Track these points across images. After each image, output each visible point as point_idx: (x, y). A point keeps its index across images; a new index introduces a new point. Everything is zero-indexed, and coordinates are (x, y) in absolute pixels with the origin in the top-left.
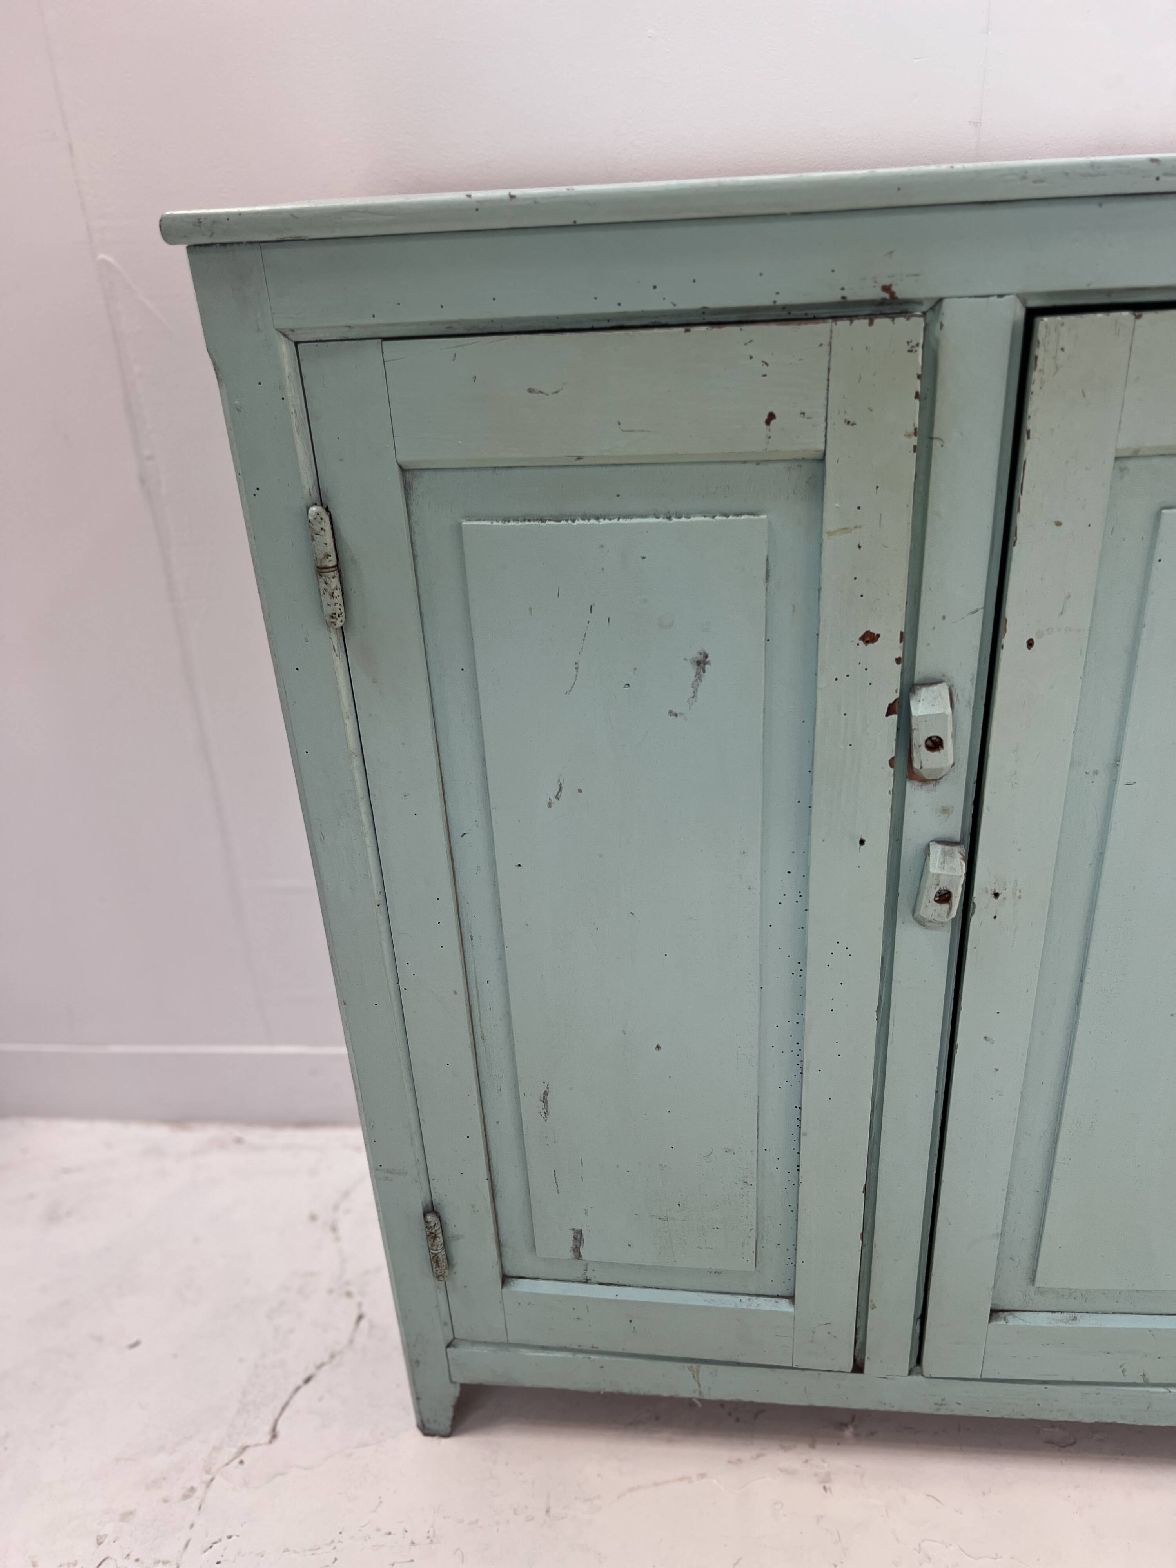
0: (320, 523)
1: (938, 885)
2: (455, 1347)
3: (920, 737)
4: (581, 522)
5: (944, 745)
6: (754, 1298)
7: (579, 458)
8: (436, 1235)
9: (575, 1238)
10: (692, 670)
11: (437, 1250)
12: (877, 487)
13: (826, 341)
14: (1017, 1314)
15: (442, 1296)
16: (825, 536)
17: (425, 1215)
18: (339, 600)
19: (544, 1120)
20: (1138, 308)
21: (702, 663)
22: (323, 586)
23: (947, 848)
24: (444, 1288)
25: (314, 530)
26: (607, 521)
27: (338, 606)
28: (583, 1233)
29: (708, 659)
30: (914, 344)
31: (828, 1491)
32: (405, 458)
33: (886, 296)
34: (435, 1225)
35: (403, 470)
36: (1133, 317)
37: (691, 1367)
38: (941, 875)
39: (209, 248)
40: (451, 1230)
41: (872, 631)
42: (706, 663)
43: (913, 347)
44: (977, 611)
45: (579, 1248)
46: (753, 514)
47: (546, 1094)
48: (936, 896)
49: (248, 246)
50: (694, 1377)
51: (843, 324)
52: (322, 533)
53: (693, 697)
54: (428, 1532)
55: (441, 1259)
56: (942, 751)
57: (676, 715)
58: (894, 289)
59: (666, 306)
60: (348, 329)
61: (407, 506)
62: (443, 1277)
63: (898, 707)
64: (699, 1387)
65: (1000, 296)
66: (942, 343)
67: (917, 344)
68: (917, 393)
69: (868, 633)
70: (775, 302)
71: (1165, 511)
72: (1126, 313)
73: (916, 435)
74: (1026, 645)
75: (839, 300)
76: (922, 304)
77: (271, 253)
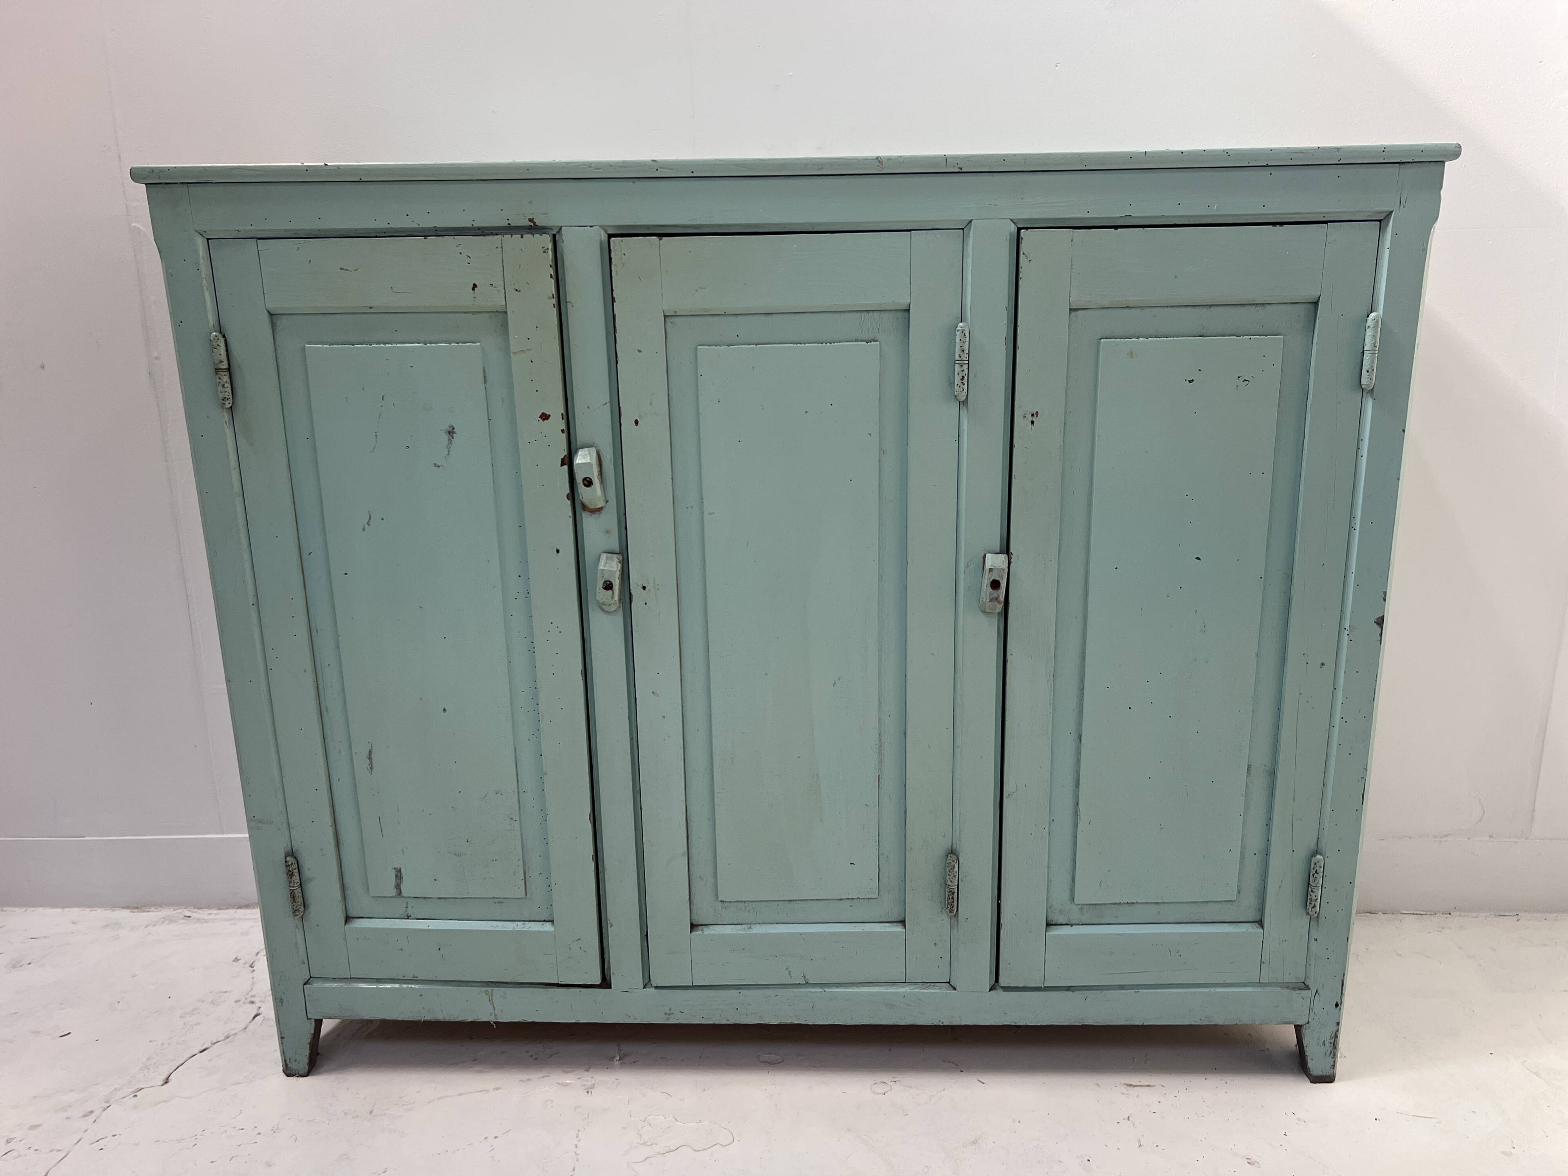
0: (217, 341)
1: (603, 577)
2: (310, 984)
3: (579, 479)
4: (375, 345)
5: (594, 483)
6: (527, 923)
7: (371, 308)
8: (293, 873)
9: (396, 876)
10: (446, 437)
11: (294, 887)
12: (537, 327)
13: (500, 246)
14: (711, 927)
15: (300, 936)
16: (512, 355)
17: (286, 858)
18: (229, 390)
19: (369, 774)
20: (661, 236)
21: (451, 432)
22: (218, 380)
23: (610, 555)
24: (302, 929)
25: (213, 345)
26: (390, 345)
27: (227, 394)
28: (402, 870)
29: (454, 431)
30: (546, 248)
31: (590, 1093)
32: (273, 306)
33: (532, 224)
34: (292, 864)
35: (271, 315)
36: (658, 239)
37: (487, 991)
38: (604, 570)
39: (159, 185)
40: (307, 872)
41: (546, 412)
42: (454, 433)
43: (545, 250)
44: (606, 403)
45: (400, 885)
46: (473, 343)
47: (370, 752)
48: (604, 585)
49: (181, 185)
50: (490, 1000)
51: (508, 237)
52: (218, 347)
53: (448, 455)
55: (297, 895)
56: (592, 487)
57: (439, 467)
58: (535, 220)
59: (415, 226)
60: (237, 232)
61: (274, 336)
62: (299, 912)
63: (566, 461)
64: (494, 1010)
65: (591, 226)
66: (564, 250)
67: (548, 249)
68: (551, 275)
69: (543, 413)
70: (473, 225)
71: (699, 347)
72: (655, 237)
73: (553, 298)
74: (634, 423)
75: (507, 225)
76: (551, 229)
77: (194, 189)
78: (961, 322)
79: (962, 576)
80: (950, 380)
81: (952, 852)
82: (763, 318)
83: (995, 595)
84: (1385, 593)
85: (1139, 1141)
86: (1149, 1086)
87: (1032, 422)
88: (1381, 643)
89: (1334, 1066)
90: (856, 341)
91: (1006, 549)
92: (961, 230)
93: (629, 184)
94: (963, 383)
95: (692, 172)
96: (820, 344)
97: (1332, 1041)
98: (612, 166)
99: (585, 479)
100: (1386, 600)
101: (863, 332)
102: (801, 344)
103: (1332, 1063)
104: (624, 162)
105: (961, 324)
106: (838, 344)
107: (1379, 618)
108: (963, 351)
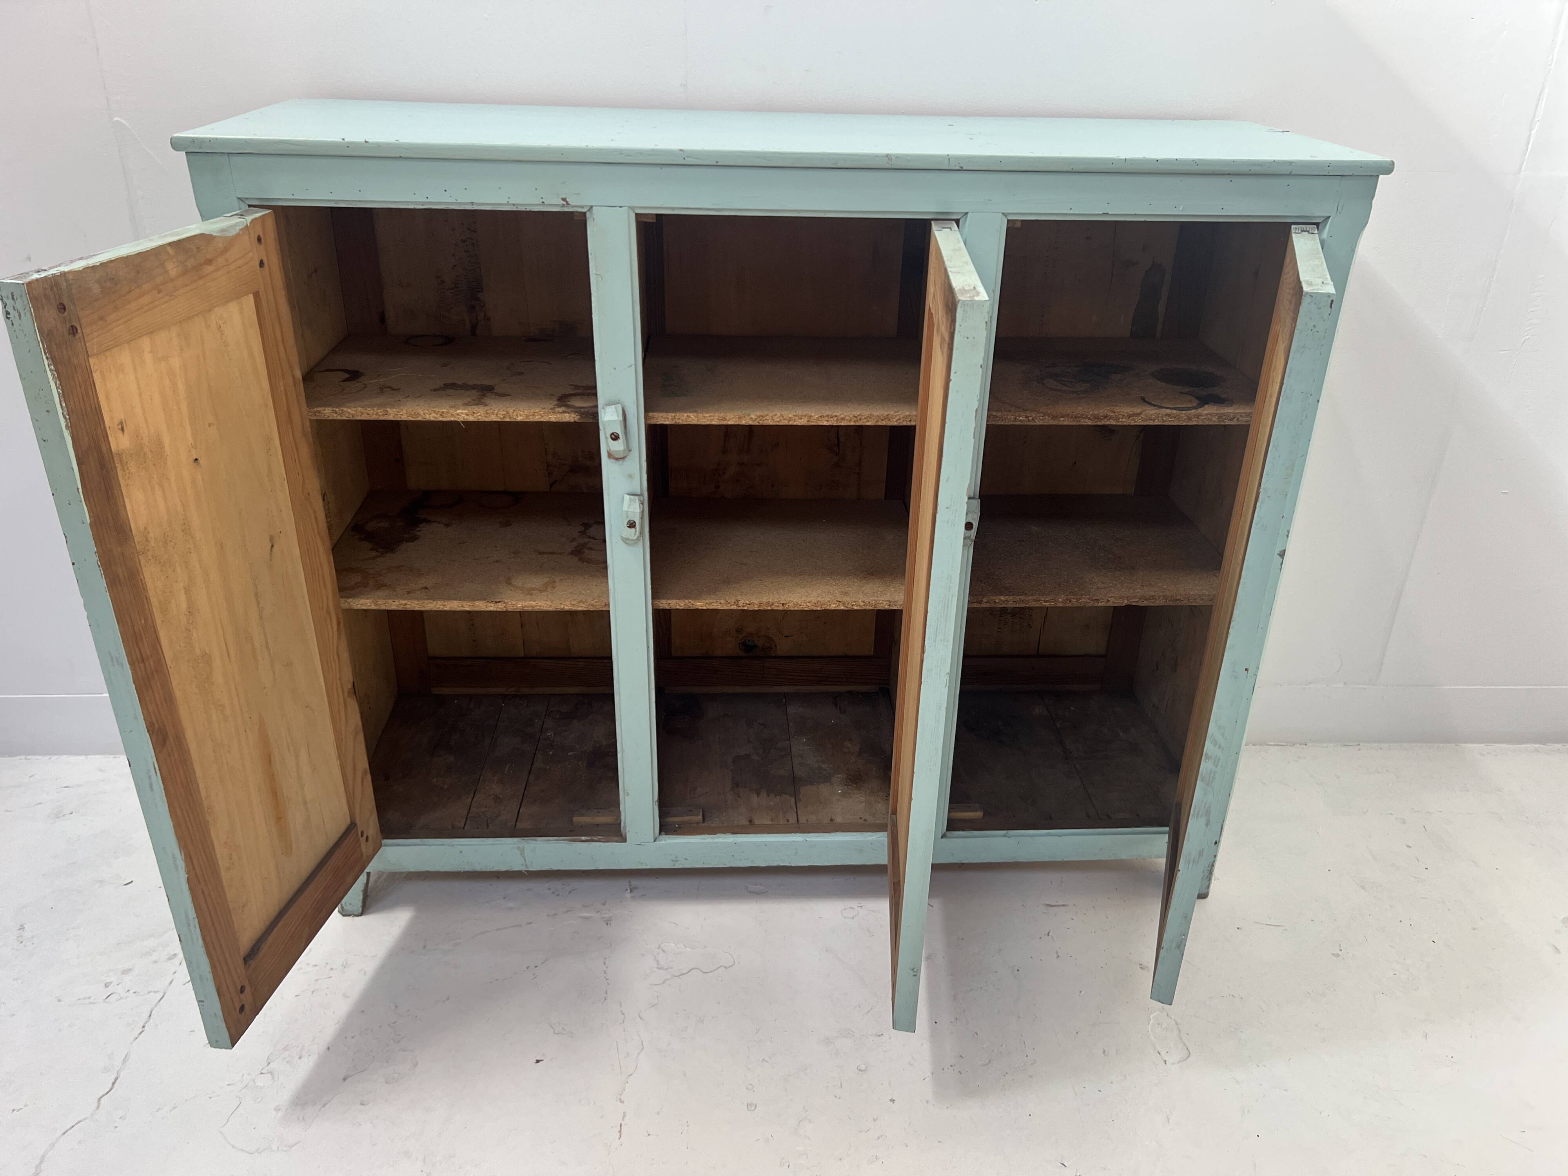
1: (628, 517)
3: (607, 433)
5: (620, 437)
23: (632, 497)
31: (609, 925)
33: (565, 203)
37: (519, 847)
38: (628, 511)
39: (198, 154)
44: (632, 365)
48: (628, 524)
49: (221, 155)
50: (521, 854)
54: (343, 963)
56: (619, 440)
58: (568, 200)
59: (452, 200)
60: (279, 200)
64: (525, 861)
65: (620, 207)
70: (508, 202)
75: (541, 203)
76: (582, 207)
77: (234, 159)
83: (968, 535)
84: (1289, 532)
85: (1057, 952)
86: (1064, 905)
88: (1281, 571)
89: (1208, 887)
92: (958, 220)
93: (657, 170)
95: (717, 163)
97: (1209, 869)
98: (642, 154)
100: (1289, 537)
103: (1208, 884)
104: (653, 150)
107: (1281, 551)
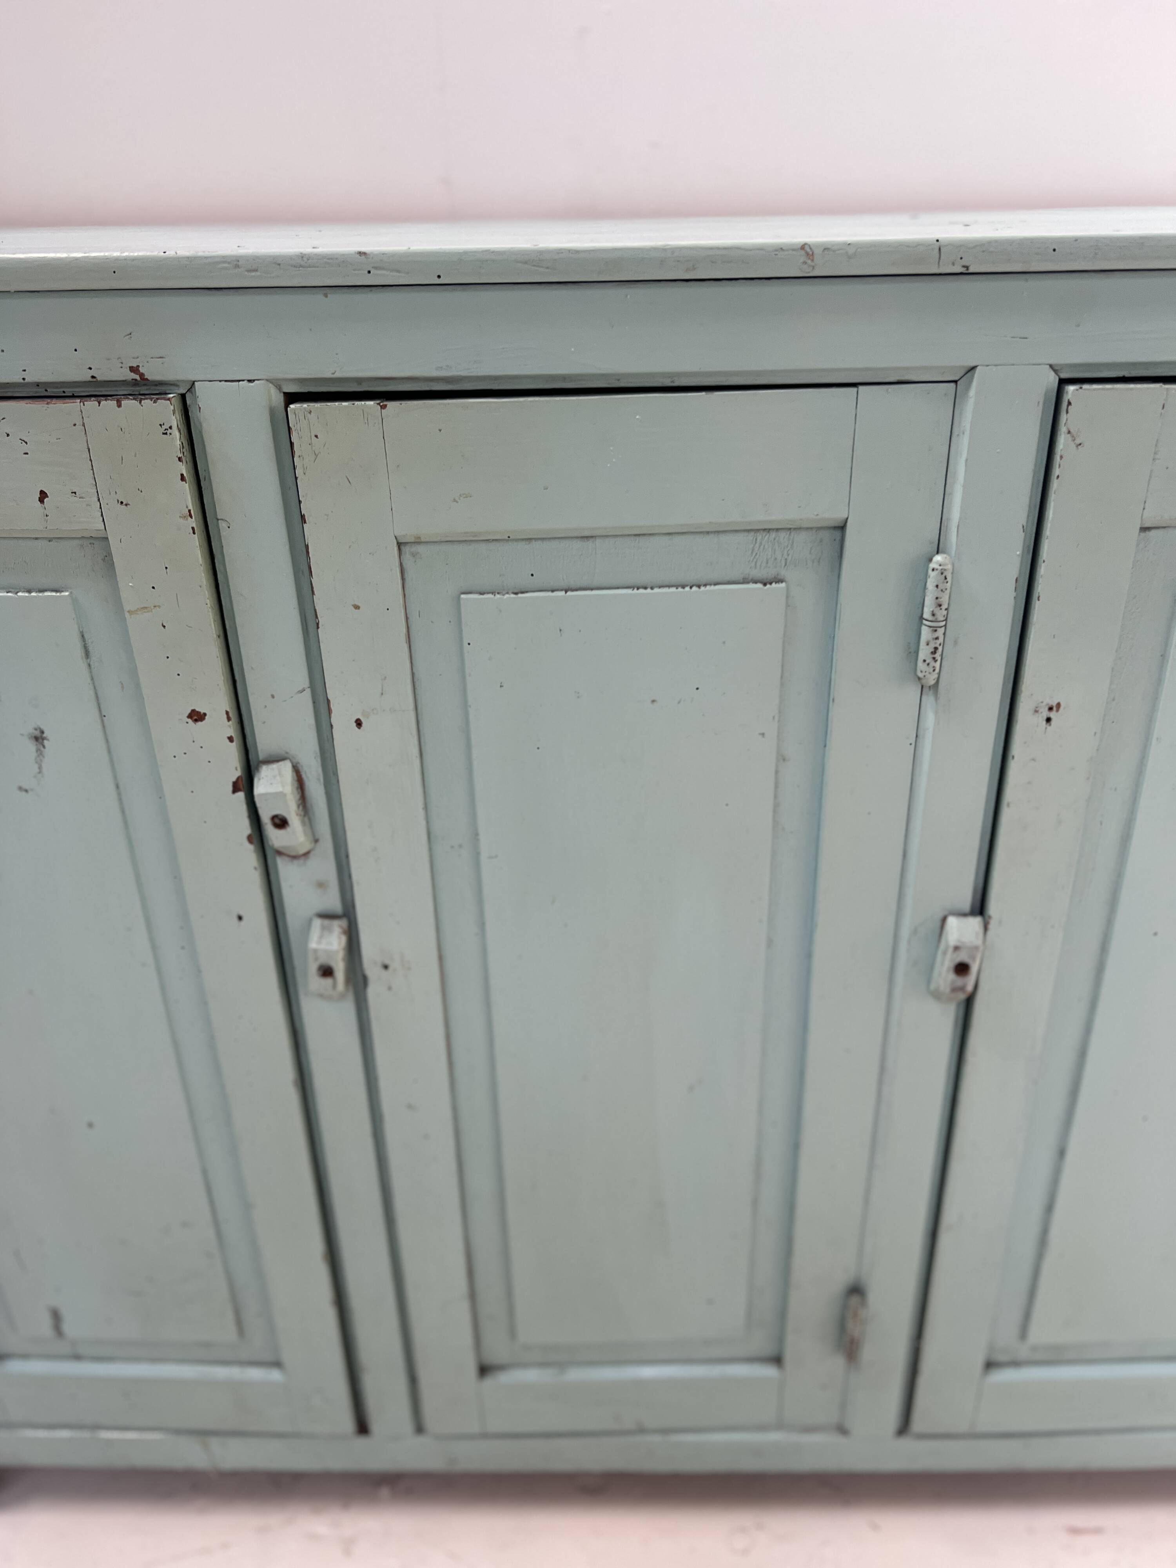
1: (318, 959)
3: (266, 815)
5: (291, 823)
9: (53, 1316)
10: (32, 747)
12: (166, 568)
13: (79, 422)
16: (127, 615)
20: (383, 398)
21: (39, 738)
23: (326, 922)
28: (59, 1310)
29: (45, 735)
30: (168, 425)
31: (349, 1556)
33: (136, 377)
36: (378, 406)
37: (201, 1439)
41: (197, 710)
42: (43, 739)
43: (165, 429)
44: (304, 691)
45: (60, 1326)
46: (56, 591)
48: (319, 971)
50: (204, 1449)
51: (91, 404)
53: (39, 773)
56: (290, 826)
57: (26, 791)
58: (141, 370)
63: (243, 784)
64: (212, 1458)
65: (250, 381)
66: (204, 425)
67: (171, 428)
68: (182, 475)
69: (193, 711)
70: (24, 379)
71: (463, 596)
72: (371, 403)
73: (191, 517)
74: (355, 724)
75: (90, 379)
76: (174, 384)
78: (938, 553)
79: (903, 946)
80: (909, 648)
81: (856, 1290)
82: (577, 544)
83: (957, 984)
87: (1048, 720)
90: (745, 581)
91: (980, 908)
92: (953, 385)
93: (318, 298)
94: (934, 658)
95: (439, 277)
96: (680, 589)
98: (279, 264)
99: (274, 818)
101: (758, 564)
102: (645, 588)
104: (302, 256)
105: (938, 558)
106: (713, 587)
108: (940, 605)
